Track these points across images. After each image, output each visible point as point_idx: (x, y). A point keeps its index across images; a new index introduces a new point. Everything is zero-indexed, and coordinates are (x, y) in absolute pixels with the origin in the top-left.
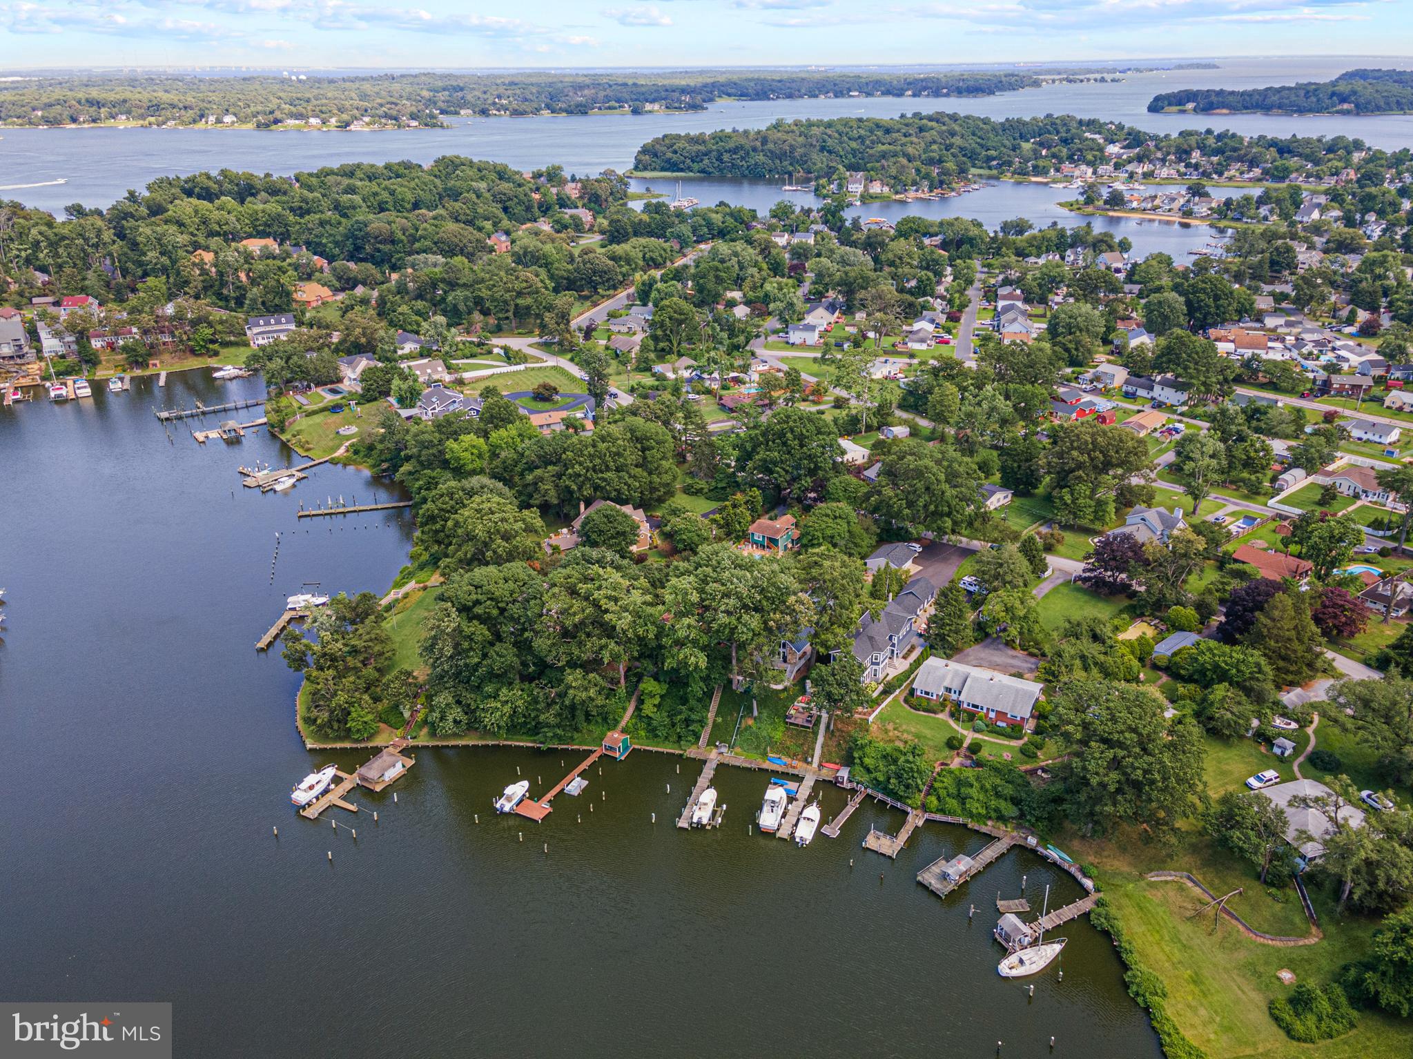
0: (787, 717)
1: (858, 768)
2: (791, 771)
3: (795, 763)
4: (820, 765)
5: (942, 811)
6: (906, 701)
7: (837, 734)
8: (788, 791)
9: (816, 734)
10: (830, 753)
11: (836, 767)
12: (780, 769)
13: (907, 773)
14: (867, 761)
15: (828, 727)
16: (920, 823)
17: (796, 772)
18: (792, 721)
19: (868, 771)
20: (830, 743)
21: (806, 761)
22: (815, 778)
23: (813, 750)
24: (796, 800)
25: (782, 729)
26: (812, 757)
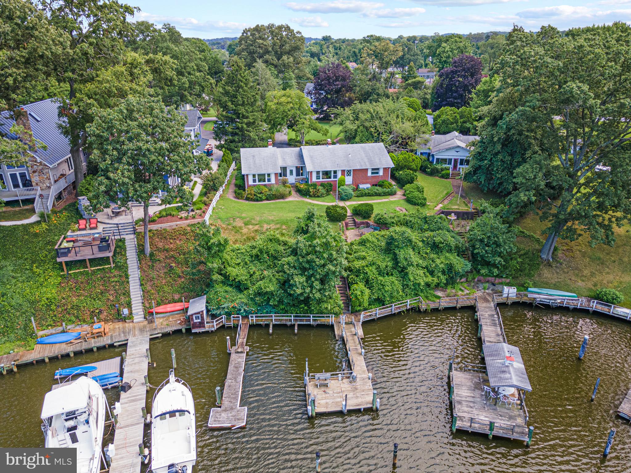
0: (59, 253)
1: (220, 289)
2: (94, 343)
3: (98, 327)
4: (149, 314)
5: (380, 301)
6: (238, 196)
7: (161, 256)
8: (99, 379)
9: (123, 268)
10: (159, 289)
11: (179, 306)
12: (70, 349)
13: (319, 255)
14: (233, 271)
15: (141, 251)
16: (360, 332)
17: (105, 341)
18: (71, 257)
19: (239, 287)
20: (153, 274)
21: (120, 318)
22: (147, 337)
23: (127, 294)
24: (126, 388)
25: (54, 280)
26: (129, 305)
